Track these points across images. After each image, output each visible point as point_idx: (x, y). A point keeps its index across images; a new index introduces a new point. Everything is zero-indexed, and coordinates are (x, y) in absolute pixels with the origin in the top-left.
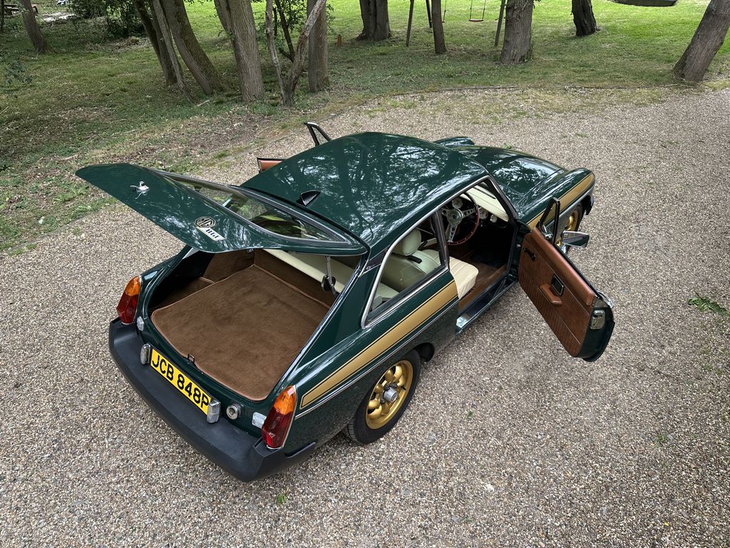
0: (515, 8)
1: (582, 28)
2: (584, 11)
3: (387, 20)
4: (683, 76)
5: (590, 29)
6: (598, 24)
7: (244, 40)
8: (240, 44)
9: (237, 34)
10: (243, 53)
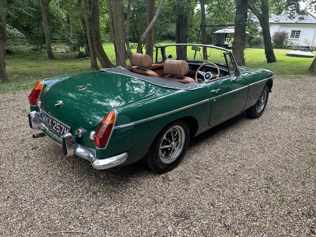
0: (236, 43)
1: (270, 60)
2: (270, 53)
3: (186, 55)
4: (313, 71)
5: (273, 60)
6: (277, 59)
7: (119, 45)
8: (117, 47)
9: (117, 43)
10: (118, 51)
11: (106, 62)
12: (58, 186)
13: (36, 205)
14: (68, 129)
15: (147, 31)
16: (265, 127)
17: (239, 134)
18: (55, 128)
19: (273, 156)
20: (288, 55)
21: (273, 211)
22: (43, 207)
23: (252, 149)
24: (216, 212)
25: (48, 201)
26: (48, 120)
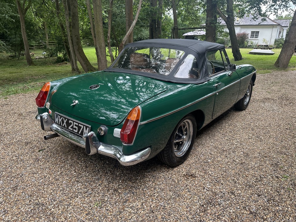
1: (237, 58)
2: (237, 52)
4: (279, 66)
5: (240, 58)
8: (99, 50)
9: (98, 46)
10: (99, 54)
11: (87, 65)
12: (76, 186)
13: (60, 207)
14: (88, 128)
15: (127, 35)
16: (254, 118)
17: (233, 125)
18: (72, 127)
19: (270, 143)
20: (251, 53)
21: (289, 195)
22: (67, 208)
23: (249, 138)
24: (238, 200)
25: (71, 202)
26: (62, 120)
